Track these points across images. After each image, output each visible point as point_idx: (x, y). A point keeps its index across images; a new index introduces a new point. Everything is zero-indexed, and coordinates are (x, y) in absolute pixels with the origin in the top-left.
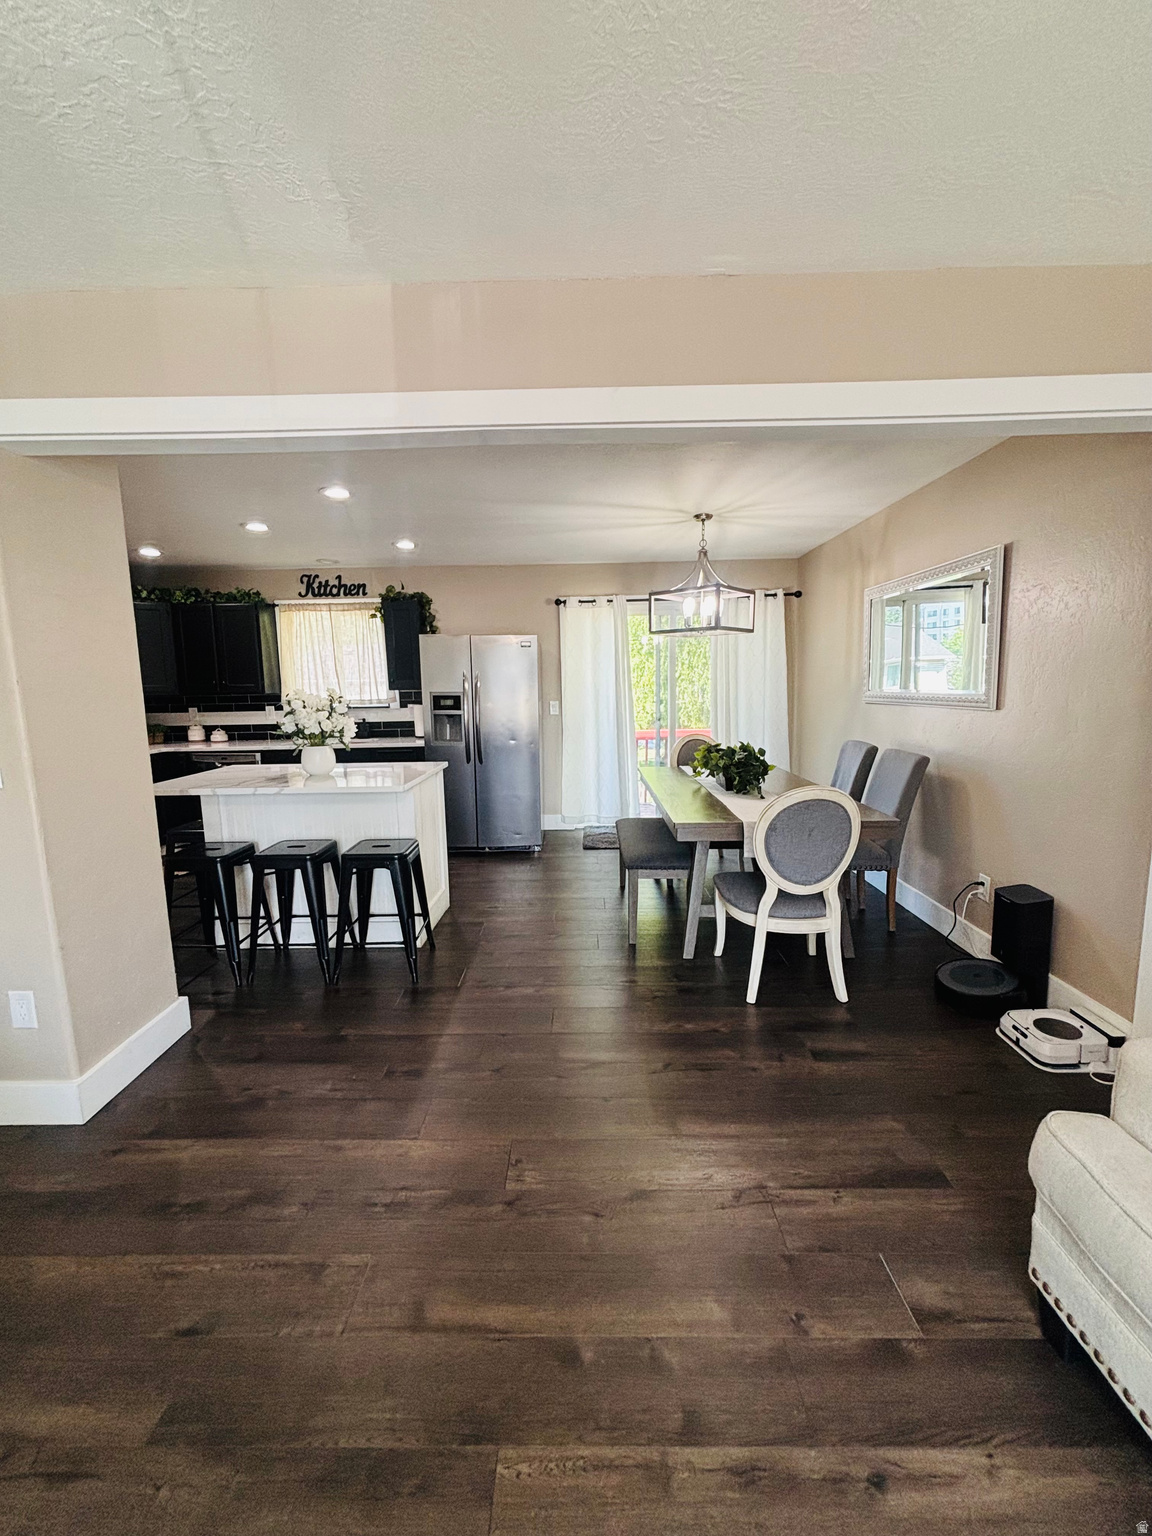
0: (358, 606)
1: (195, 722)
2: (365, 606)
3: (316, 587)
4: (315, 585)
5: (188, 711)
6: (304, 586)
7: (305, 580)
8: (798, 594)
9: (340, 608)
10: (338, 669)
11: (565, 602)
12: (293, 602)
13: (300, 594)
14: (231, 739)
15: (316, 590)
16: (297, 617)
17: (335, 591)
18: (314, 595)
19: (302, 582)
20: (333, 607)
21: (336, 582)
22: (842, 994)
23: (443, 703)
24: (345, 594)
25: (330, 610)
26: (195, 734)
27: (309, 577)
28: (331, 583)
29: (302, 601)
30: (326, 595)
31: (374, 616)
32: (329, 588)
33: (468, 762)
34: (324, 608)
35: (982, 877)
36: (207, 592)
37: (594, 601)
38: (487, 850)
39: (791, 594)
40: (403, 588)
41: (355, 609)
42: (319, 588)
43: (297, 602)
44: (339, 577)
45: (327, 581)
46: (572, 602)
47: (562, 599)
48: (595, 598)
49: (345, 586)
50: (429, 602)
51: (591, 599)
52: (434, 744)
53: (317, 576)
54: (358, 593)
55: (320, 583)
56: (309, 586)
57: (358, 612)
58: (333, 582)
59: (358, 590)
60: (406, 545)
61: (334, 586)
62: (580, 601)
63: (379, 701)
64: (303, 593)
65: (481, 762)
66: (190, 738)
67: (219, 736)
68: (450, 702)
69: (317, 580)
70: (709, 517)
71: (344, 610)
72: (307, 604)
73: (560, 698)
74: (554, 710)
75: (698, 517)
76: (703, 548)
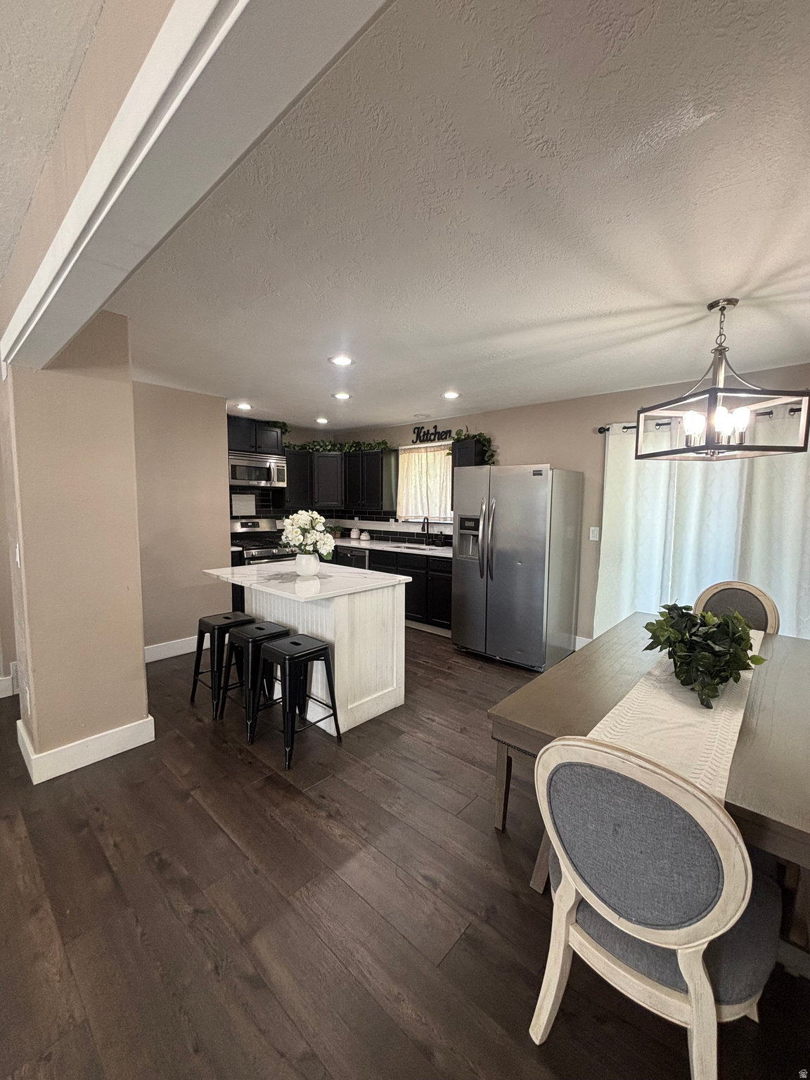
0: (442, 447)
1: (356, 524)
2: (446, 447)
3: (423, 435)
4: (422, 434)
5: (354, 519)
6: (416, 435)
7: (416, 430)
9: (432, 449)
10: (429, 494)
11: (609, 430)
13: (413, 441)
14: (372, 538)
15: (422, 438)
16: (414, 456)
17: (432, 437)
18: (421, 441)
19: (414, 433)
20: (429, 449)
21: (434, 431)
23: (467, 524)
24: (439, 439)
25: (427, 452)
26: (354, 534)
27: (418, 428)
28: (430, 432)
29: (413, 446)
30: (427, 441)
31: (448, 454)
32: (429, 435)
33: (482, 577)
34: (423, 450)
36: (364, 443)
40: (469, 431)
41: (441, 450)
42: (424, 436)
43: (411, 447)
44: (435, 427)
45: (428, 431)
46: (616, 428)
47: (606, 427)
49: (438, 433)
50: (489, 441)
52: (460, 557)
53: (423, 428)
54: (446, 438)
55: (424, 432)
56: (418, 437)
57: (441, 452)
58: (432, 431)
59: (444, 435)
61: (432, 434)
62: (624, 428)
64: (415, 441)
66: (352, 537)
67: (365, 536)
69: (423, 430)
71: (434, 451)
72: (415, 448)
73: (600, 525)
74: (593, 536)
75: (712, 306)
76: (720, 345)
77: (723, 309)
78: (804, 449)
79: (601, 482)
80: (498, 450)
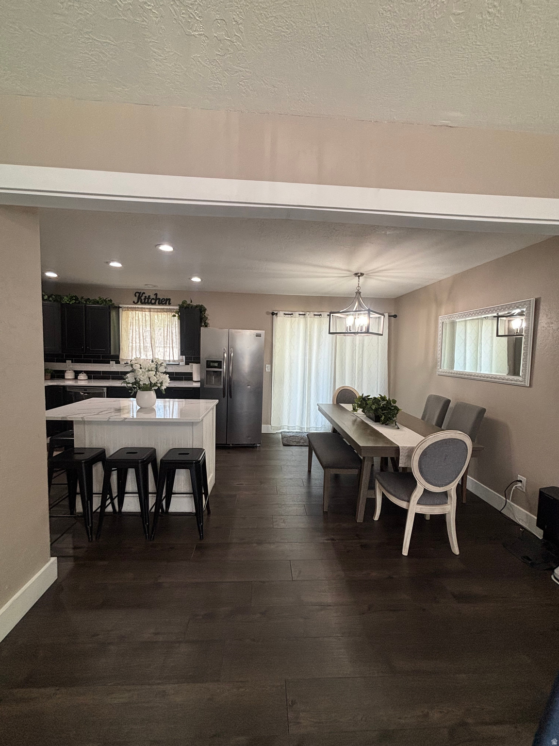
0: (165, 310)
1: (69, 368)
2: (170, 311)
3: (143, 299)
4: (143, 298)
5: (65, 362)
6: (137, 298)
7: (137, 295)
8: (395, 316)
9: (155, 310)
10: (153, 343)
11: (277, 314)
12: (130, 306)
13: (134, 302)
14: (89, 378)
15: (143, 301)
16: (131, 314)
17: (153, 301)
18: (142, 303)
19: (136, 296)
20: (152, 310)
21: (154, 297)
22: (456, 550)
23: (212, 364)
24: (159, 304)
25: (150, 312)
26: (69, 375)
27: (140, 293)
28: (151, 297)
29: (134, 306)
30: (148, 303)
31: (174, 316)
32: (150, 300)
33: (224, 397)
34: (147, 310)
35: (520, 477)
36: (82, 298)
37: (292, 314)
38: (231, 445)
39: (392, 316)
40: (191, 302)
41: (164, 312)
42: (145, 299)
43: (132, 306)
44: (156, 294)
45: (149, 296)
46: (281, 314)
47: (276, 312)
48: (293, 313)
49: (159, 299)
50: (205, 310)
51: (290, 313)
52: (206, 386)
53: (144, 293)
54: (166, 303)
55: (146, 297)
56: (139, 298)
57: (166, 313)
58: (153, 296)
59: (166, 301)
60: (196, 279)
61: (153, 299)
62: (284, 314)
63: (174, 361)
64: (136, 302)
65: (231, 397)
66: (66, 377)
67: (82, 376)
68: (216, 365)
69: (144, 295)
70: (362, 274)
71: (158, 312)
72: (138, 308)
73: (271, 363)
74: (268, 369)
75: (356, 274)
76: (358, 291)
77: (359, 276)
78: (382, 335)
79: (271, 341)
80: (209, 317)
